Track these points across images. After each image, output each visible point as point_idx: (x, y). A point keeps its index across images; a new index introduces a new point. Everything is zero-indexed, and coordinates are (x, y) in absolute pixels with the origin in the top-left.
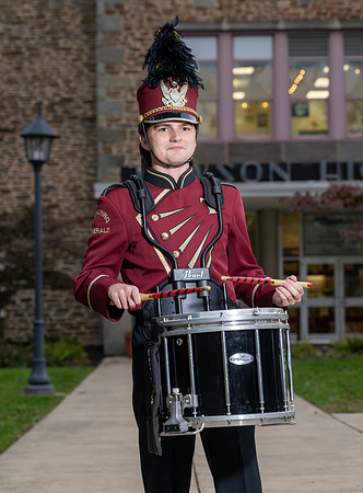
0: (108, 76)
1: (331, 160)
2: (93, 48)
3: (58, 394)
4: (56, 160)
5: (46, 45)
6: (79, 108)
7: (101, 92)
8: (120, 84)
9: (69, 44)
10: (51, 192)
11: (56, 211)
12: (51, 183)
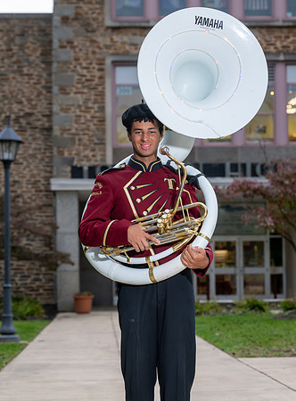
0: (61, 96)
1: (234, 162)
2: (50, 75)
3: (22, 342)
4: (21, 160)
5: (13, 72)
6: (39, 120)
7: (56, 108)
8: (70, 102)
9: (31, 71)
10: (17, 185)
11: (21, 200)
12: (16, 178)
